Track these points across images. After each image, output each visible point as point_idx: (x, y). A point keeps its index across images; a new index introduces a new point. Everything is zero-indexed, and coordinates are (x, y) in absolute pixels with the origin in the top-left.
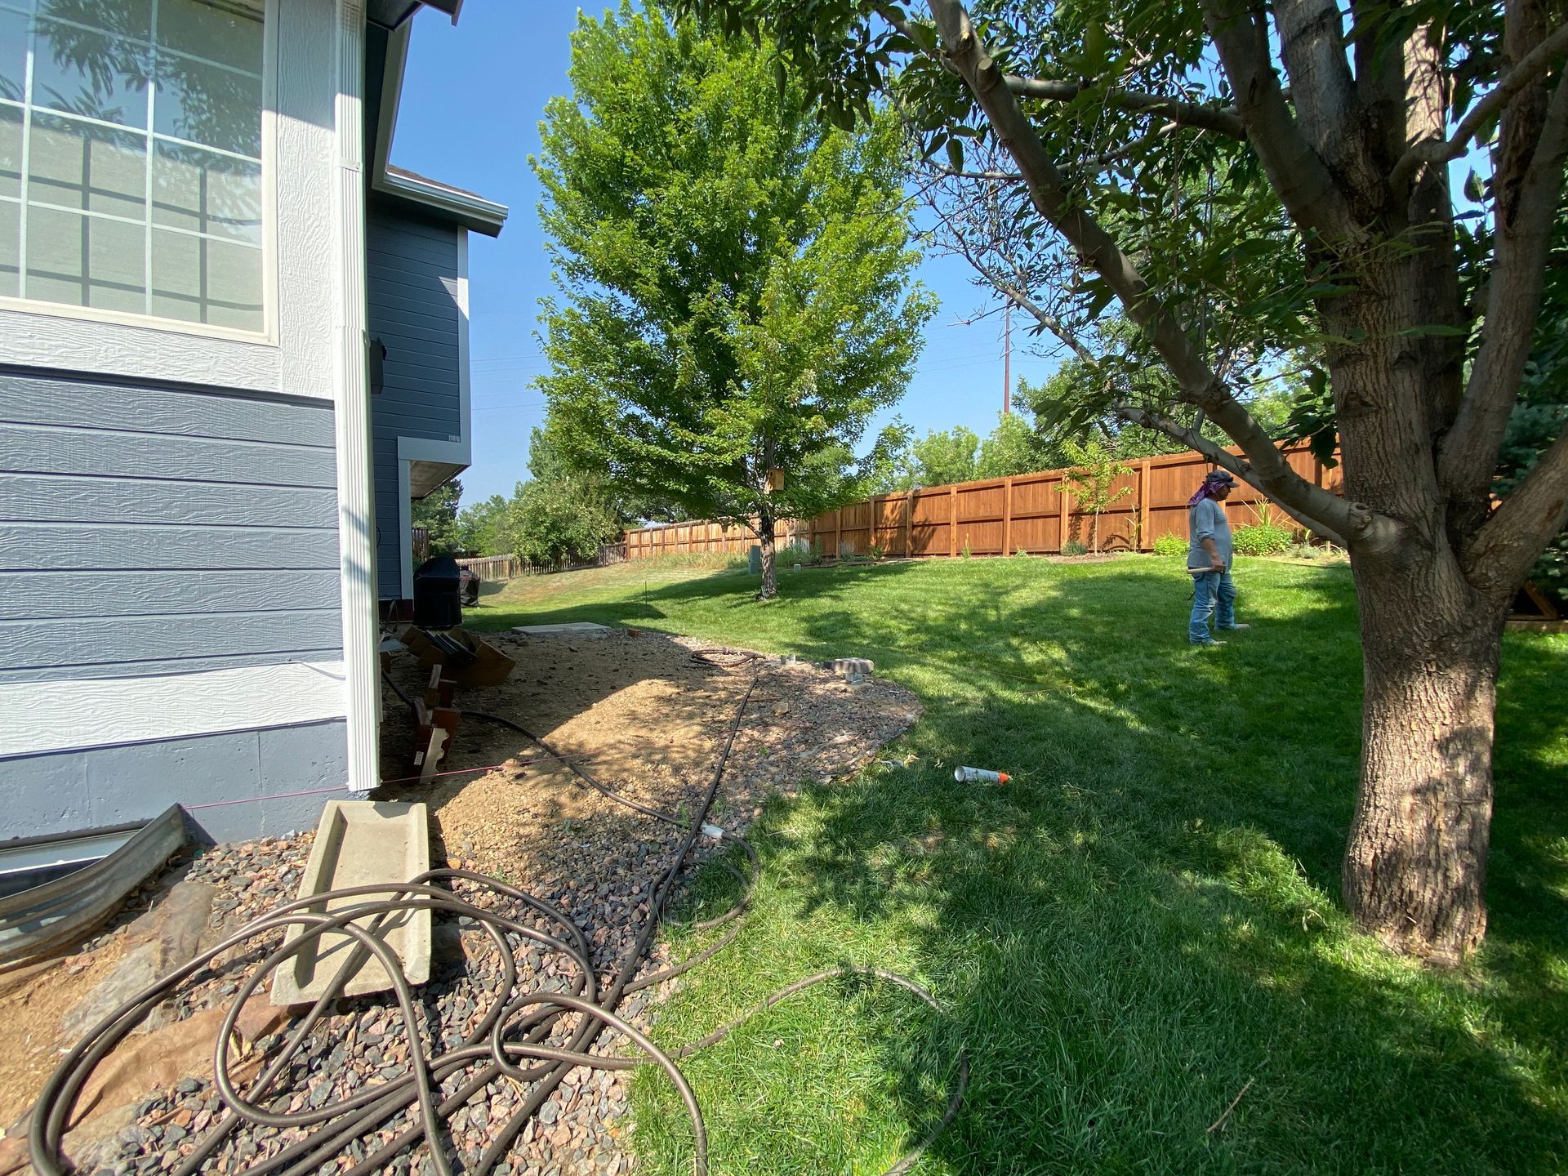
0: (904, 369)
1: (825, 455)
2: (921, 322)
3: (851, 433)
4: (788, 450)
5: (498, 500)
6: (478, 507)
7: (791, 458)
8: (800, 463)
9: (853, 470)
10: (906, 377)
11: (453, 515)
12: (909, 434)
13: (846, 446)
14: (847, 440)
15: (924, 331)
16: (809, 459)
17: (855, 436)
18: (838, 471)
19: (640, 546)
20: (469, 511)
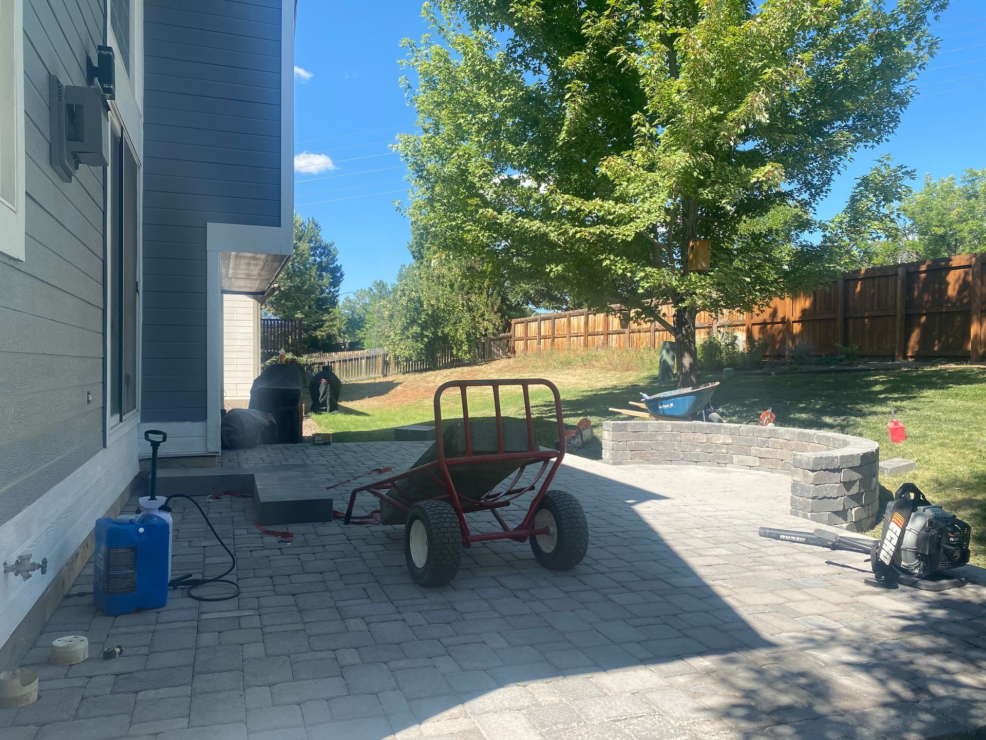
0: (897, 89)
1: (775, 218)
2: (930, 15)
3: (813, 186)
4: (716, 212)
5: (381, 285)
6: (360, 294)
7: (721, 224)
8: (734, 231)
9: (814, 239)
10: (902, 102)
11: (334, 304)
12: (907, 181)
13: (805, 204)
14: (806, 196)
15: (932, 27)
16: (746, 226)
17: (816, 191)
18: (788, 238)
19: (526, 338)
20: (352, 297)
